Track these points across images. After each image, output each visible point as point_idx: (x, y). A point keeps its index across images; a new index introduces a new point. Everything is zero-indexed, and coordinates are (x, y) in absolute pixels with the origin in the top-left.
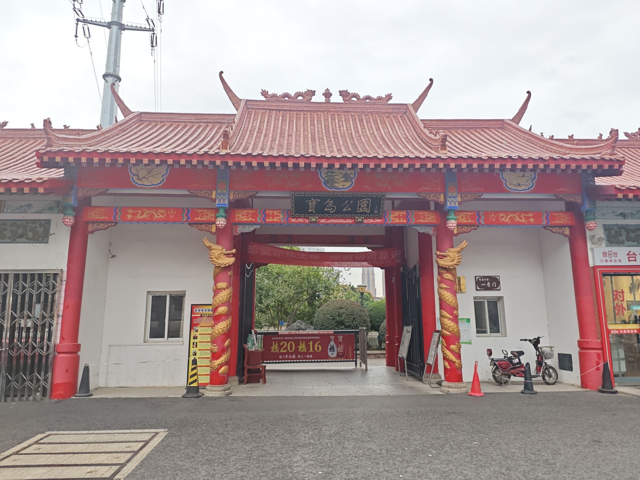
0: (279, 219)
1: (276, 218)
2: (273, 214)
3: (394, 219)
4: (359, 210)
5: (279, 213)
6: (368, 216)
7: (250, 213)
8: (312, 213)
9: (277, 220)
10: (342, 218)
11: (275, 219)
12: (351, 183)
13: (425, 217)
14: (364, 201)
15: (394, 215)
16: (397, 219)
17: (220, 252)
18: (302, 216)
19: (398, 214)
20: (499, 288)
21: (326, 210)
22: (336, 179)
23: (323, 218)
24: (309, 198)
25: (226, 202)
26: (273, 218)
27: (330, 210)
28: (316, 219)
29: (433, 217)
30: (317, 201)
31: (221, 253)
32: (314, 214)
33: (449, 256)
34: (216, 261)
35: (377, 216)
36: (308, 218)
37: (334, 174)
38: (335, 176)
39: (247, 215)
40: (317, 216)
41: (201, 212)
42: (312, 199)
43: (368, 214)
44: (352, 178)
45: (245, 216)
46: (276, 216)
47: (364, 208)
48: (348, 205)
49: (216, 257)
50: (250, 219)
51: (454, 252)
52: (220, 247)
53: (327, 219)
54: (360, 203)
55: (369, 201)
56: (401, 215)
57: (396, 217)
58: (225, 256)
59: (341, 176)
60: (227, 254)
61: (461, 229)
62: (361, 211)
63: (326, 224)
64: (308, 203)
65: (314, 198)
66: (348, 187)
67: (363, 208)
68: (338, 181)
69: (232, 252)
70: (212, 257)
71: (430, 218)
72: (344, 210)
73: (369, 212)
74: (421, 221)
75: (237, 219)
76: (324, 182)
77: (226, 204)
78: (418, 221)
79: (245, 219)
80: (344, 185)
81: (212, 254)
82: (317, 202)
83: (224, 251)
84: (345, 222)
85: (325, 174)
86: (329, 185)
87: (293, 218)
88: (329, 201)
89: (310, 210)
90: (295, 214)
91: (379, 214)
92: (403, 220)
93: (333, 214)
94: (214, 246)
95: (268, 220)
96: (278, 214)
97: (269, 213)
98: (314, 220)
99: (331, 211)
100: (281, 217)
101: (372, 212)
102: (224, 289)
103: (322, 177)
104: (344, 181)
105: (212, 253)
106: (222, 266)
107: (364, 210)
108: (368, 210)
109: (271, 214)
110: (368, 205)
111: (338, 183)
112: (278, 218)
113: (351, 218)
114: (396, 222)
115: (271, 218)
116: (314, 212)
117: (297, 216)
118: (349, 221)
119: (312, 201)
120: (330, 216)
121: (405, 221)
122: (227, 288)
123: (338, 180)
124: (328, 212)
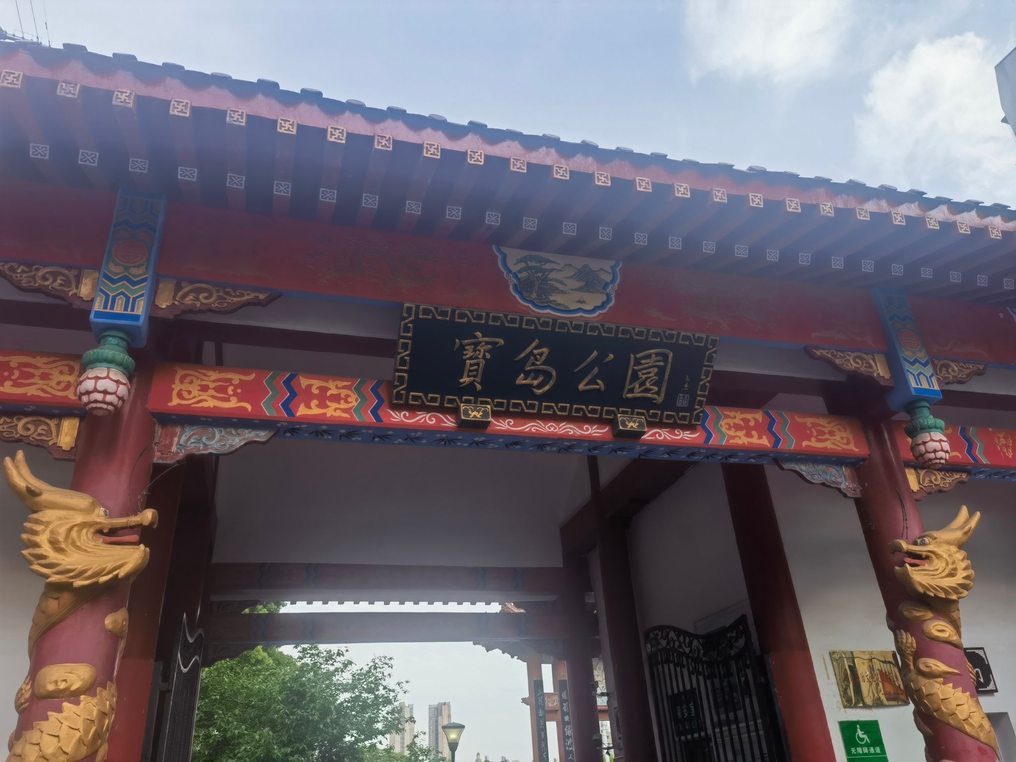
0: (344, 411)
1: (334, 405)
2: (324, 390)
3: (732, 433)
4: (631, 391)
5: (344, 387)
6: (655, 415)
7: (236, 382)
8: (470, 389)
9: (338, 413)
10: (570, 419)
11: (333, 411)
12: (604, 298)
13: (821, 433)
14: (649, 356)
15: (731, 421)
16: (741, 433)
17: (79, 519)
18: (434, 400)
19: (743, 420)
20: (991, 687)
21: (521, 380)
22: (556, 280)
23: (506, 414)
24: (467, 331)
25: (140, 309)
26: (323, 405)
27: (535, 383)
28: (485, 414)
29: (844, 435)
30: (494, 344)
31: (83, 525)
32: (477, 395)
33: (938, 556)
34: (53, 556)
35: (684, 418)
36: (455, 411)
37: (548, 266)
39: (221, 389)
40: (487, 403)
42: (478, 334)
43: (655, 406)
44: (606, 285)
45: (212, 392)
46: (336, 398)
47: (648, 385)
48: (596, 370)
49: (54, 543)
50: (233, 403)
51: (949, 543)
52: (81, 500)
53: (522, 416)
54: (638, 362)
55: (665, 357)
56: (752, 423)
57: (738, 427)
58: (101, 539)
59: (571, 273)
60: (113, 531)
61: (927, 479)
62: (637, 394)
63: (514, 441)
64: (462, 348)
65: (488, 331)
66: (595, 309)
67: (642, 384)
68: (561, 287)
69: (134, 520)
70: (37, 539)
71: (838, 438)
72: (581, 387)
73: (660, 399)
74: (814, 444)
75: (175, 401)
76: (515, 286)
77: (137, 317)
78: (805, 443)
79: (211, 403)
80: (583, 302)
81: (39, 528)
82: (495, 349)
84: (579, 432)
85: (519, 261)
86: (534, 295)
87: (397, 408)
88: (536, 348)
89: (465, 380)
90: (408, 390)
91: (690, 409)
92: (760, 437)
93: (541, 398)
94: (51, 494)
95: (302, 411)
96: (344, 393)
97: (309, 387)
98: (475, 415)
99: (539, 386)
100: (354, 401)
101: (669, 404)
102: (74, 696)
103: (510, 271)
105: (37, 522)
106: (78, 583)
107: (647, 390)
108: (658, 393)
109: (315, 391)
110: (661, 371)
112: (343, 405)
113: (600, 421)
114: (739, 441)
115: (314, 403)
116: (479, 387)
117: (415, 398)
118: (593, 431)
119: (476, 344)
120: (532, 406)
121: (765, 442)
122: (89, 690)
124: (526, 392)
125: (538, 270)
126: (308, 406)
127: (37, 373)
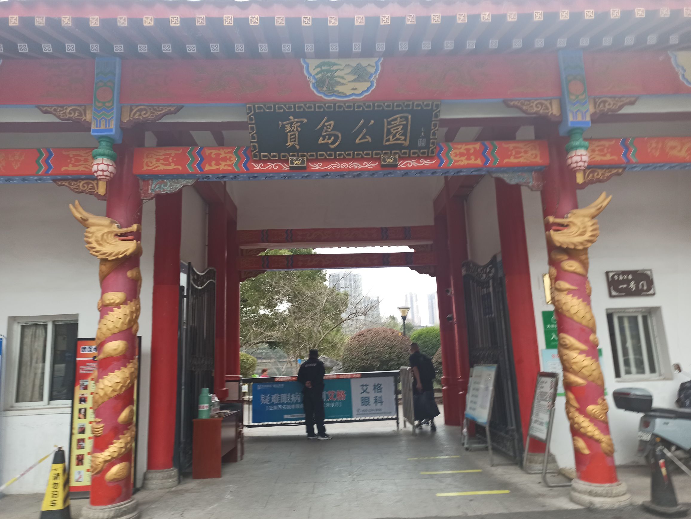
0: (229, 166)
1: (223, 163)
2: (218, 155)
3: (457, 158)
4: (388, 140)
5: (229, 152)
6: (405, 153)
7: (173, 155)
8: (293, 148)
9: (226, 167)
10: (354, 159)
11: (223, 166)
12: (369, 84)
13: (518, 153)
14: (396, 119)
15: (458, 151)
16: (463, 158)
17: (106, 230)
18: (275, 156)
19: (466, 149)
20: (651, 292)
21: (321, 141)
22: (339, 77)
23: (316, 160)
24: (285, 116)
25: (113, 125)
26: (218, 164)
27: (330, 141)
28: (303, 162)
29: (534, 152)
30: (302, 122)
31: (109, 233)
32: (298, 151)
33: (574, 224)
34: (98, 248)
35: (423, 153)
36: (286, 161)
37: (335, 68)
38: (337, 70)
39: (166, 160)
40: (304, 155)
41: (75, 155)
42: (291, 117)
43: (405, 148)
44: (371, 75)
45: (162, 161)
46: (225, 159)
47: (398, 136)
48: (365, 131)
49: (97, 241)
50: (172, 167)
51: (584, 216)
52: (106, 221)
53: (326, 161)
54: (389, 123)
55: (406, 119)
56: (472, 151)
57: (461, 155)
58: (117, 238)
59: (349, 70)
60: (122, 235)
61: (591, 175)
62: (392, 142)
63: (325, 175)
64: (284, 126)
65: (296, 115)
66: (363, 92)
67: (394, 136)
68: (342, 81)
69: (130, 229)
70: (90, 240)
71: (529, 154)
72: (357, 141)
73: (407, 143)
74: (512, 160)
75: (145, 168)
76: (314, 84)
77: (111, 130)
78: (505, 161)
79: (162, 167)
80: (355, 89)
81: (90, 235)
82: (302, 125)
83: (115, 228)
84: (360, 166)
85: (316, 67)
86: (325, 89)
87: (258, 162)
88: (326, 122)
89: (289, 144)
90: (260, 152)
91: (427, 147)
92: (476, 159)
93: (335, 150)
94: (93, 219)
95: (207, 168)
96: (229, 155)
97: (210, 154)
98: (297, 163)
99: (333, 143)
100: (234, 160)
101: (413, 145)
102: (118, 305)
103: (311, 75)
104: (354, 81)
105: (89, 232)
106: (110, 258)
107: (398, 139)
108: (405, 140)
109: (214, 156)
110: (405, 127)
111: (343, 84)
112: (229, 163)
113: (372, 159)
114: (461, 163)
115: (213, 163)
116: (298, 147)
117: (265, 156)
118: (369, 165)
119: (292, 123)
120: (330, 155)
121: (479, 162)
122: (125, 303)
123: (342, 78)
124: (325, 147)
125: (328, 71)
126: (210, 165)
127: (82, 159)
